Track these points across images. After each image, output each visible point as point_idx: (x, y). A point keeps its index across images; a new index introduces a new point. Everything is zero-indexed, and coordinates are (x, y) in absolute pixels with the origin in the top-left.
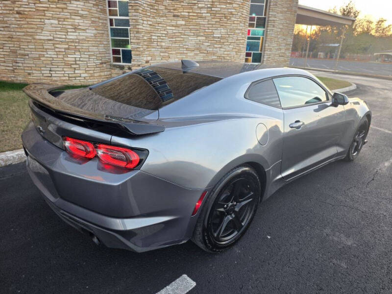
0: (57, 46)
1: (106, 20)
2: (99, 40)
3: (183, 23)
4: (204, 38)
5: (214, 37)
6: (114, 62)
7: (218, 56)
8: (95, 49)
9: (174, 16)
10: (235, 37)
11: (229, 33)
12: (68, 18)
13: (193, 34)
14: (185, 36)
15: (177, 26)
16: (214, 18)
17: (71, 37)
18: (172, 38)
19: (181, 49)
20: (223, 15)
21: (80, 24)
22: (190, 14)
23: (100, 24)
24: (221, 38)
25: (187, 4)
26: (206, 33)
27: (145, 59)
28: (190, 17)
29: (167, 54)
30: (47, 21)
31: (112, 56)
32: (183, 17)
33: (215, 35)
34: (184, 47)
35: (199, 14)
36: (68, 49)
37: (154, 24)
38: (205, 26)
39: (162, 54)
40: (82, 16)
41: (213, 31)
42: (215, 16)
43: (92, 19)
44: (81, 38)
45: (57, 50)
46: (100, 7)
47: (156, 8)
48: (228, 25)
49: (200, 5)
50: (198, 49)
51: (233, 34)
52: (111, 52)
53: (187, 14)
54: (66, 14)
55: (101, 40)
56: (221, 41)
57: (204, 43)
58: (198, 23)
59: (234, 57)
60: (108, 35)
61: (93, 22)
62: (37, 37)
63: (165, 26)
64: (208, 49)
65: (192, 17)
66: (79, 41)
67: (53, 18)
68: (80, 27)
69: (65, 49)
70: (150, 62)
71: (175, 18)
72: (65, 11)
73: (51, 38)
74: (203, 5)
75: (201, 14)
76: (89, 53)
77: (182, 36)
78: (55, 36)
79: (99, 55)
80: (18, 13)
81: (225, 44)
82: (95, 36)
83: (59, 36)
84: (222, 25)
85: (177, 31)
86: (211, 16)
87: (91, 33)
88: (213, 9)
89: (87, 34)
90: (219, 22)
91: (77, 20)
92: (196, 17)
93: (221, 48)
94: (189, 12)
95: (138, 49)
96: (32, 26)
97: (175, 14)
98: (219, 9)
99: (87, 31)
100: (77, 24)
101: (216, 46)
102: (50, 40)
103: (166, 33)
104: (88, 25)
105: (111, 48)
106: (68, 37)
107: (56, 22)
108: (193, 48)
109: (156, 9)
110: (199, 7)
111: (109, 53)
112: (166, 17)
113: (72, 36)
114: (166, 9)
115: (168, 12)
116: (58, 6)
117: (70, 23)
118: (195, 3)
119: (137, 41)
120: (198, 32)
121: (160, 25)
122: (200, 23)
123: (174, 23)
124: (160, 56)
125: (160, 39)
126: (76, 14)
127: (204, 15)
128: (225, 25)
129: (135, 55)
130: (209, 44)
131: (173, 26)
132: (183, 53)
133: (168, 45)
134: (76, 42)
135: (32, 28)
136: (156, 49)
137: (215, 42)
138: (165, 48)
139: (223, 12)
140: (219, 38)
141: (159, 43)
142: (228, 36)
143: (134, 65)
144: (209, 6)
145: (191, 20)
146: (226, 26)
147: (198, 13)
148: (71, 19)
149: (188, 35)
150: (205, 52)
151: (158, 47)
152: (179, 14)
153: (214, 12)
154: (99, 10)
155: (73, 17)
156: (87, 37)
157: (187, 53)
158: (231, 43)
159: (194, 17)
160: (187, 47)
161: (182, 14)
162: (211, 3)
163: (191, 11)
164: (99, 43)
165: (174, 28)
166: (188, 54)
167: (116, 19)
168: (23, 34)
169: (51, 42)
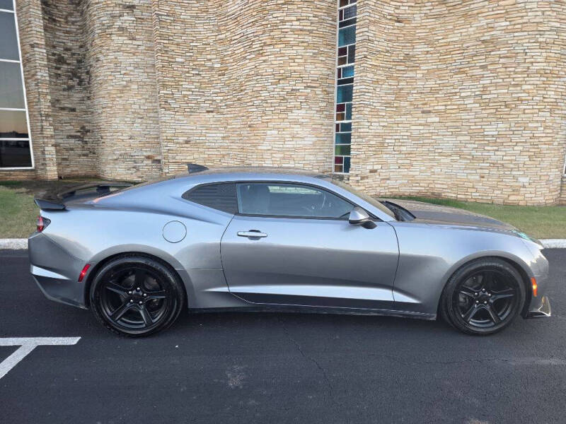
0: (274, 155)
1: (331, 126)
2: (318, 147)
3: (437, 119)
4: (468, 138)
5: (484, 136)
6: (336, 171)
7: (490, 163)
8: (312, 158)
9: (423, 112)
10: (527, 134)
11: (513, 129)
12: (287, 128)
13: (450, 133)
14: (437, 137)
15: (427, 124)
16: (485, 109)
17: (287, 146)
18: (418, 140)
19: (430, 154)
20: (503, 104)
21: (299, 132)
22: (448, 107)
23: (323, 131)
24: (499, 136)
25: (443, 96)
26: (471, 131)
27: (370, 167)
28: (448, 111)
29: (409, 161)
30: (269, 132)
31: (333, 165)
32: (438, 112)
33: (485, 133)
34: (436, 151)
35: (461, 106)
36: (284, 158)
37: (391, 125)
38: (471, 121)
39: (400, 161)
40: (301, 124)
41: (483, 127)
42: (488, 106)
43: (314, 126)
44: (298, 146)
45: (273, 159)
46: (325, 113)
47: (395, 105)
48: (512, 116)
49: (463, 94)
50: (457, 154)
51: (522, 129)
52: (333, 160)
53: (444, 107)
54: (286, 124)
55: (322, 147)
56: (498, 140)
57: (467, 145)
58: (459, 117)
59: (524, 164)
60: (332, 141)
61: (314, 129)
62: (259, 148)
63: (408, 125)
64: (474, 153)
65: (451, 111)
66: (295, 150)
67: (274, 129)
68: (298, 136)
69: (281, 158)
70: (379, 171)
71: (424, 115)
72: (285, 120)
73: (270, 148)
74: (469, 94)
75: (465, 106)
76: (304, 162)
77: (434, 137)
78: (274, 146)
79: (316, 164)
80: (250, 127)
81: (504, 144)
82: (314, 144)
83: (276, 146)
84: (500, 118)
85: (427, 131)
86: (480, 106)
87: (310, 140)
88: (484, 97)
89: (306, 142)
90: (495, 114)
91: (297, 129)
92: (457, 111)
93: (498, 150)
94: (446, 105)
95: (358, 157)
96: (257, 137)
97: (425, 109)
98: (496, 96)
99: (306, 139)
100: (295, 133)
101: (486, 148)
102: (269, 150)
103: (409, 134)
104: (308, 132)
105: (334, 156)
106: (285, 146)
107: (276, 132)
108: (449, 152)
109: (396, 107)
110: (461, 97)
111: (331, 162)
112: (411, 114)
113: (289, 145)
114: (411, 105)
115: (415, 108)
116: (280, 117)
117: (289, 132)
118: (456, 93)
119: (359, 147)
120: (459, 130)
121: (400, 125)
122: (463, 117)
123: (422, 121)
124: (397, 163)
125: (399, 142)
126: (296, 123)
127: (468, 106)
128: (505, 116)
129: (355, 163)
130: (476, 146)
131: (420, 125)
132: (434, 160)
133: (411, 149)
134: (292, 151)
135: (257, 139)
136: (391, 156)
137: (487, 142)
138: (405, 154)
139: (501, 100)
140: (493, 136)
141: (396, 148)
142: (511, 133)
143: (352, 175)
144: (477, 93)
145: (449, 115)
146: (508, 118)
147: (461, 104)
148: (290, 128)
149: (443, 135)
150: (468, 157)
151: (394, 153)
152: (431, 109)
153: (487, 100)
154: (323, 116)
155: (292, 126)
156: (305, 145)
157: (440, 160)
158: (517, 142)
159: (454, 111)
160: (440, 151)
161: (436, 108)
162: (482, 89)
163: (449, 103)
164: (318, 150)
165: (421, 128)
166: (442, 161)
167: (342, 124)
168: (249, 145)
169: (269, 152)
